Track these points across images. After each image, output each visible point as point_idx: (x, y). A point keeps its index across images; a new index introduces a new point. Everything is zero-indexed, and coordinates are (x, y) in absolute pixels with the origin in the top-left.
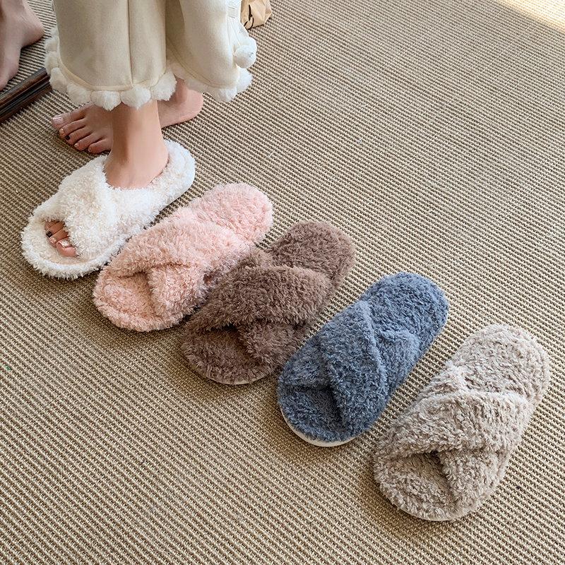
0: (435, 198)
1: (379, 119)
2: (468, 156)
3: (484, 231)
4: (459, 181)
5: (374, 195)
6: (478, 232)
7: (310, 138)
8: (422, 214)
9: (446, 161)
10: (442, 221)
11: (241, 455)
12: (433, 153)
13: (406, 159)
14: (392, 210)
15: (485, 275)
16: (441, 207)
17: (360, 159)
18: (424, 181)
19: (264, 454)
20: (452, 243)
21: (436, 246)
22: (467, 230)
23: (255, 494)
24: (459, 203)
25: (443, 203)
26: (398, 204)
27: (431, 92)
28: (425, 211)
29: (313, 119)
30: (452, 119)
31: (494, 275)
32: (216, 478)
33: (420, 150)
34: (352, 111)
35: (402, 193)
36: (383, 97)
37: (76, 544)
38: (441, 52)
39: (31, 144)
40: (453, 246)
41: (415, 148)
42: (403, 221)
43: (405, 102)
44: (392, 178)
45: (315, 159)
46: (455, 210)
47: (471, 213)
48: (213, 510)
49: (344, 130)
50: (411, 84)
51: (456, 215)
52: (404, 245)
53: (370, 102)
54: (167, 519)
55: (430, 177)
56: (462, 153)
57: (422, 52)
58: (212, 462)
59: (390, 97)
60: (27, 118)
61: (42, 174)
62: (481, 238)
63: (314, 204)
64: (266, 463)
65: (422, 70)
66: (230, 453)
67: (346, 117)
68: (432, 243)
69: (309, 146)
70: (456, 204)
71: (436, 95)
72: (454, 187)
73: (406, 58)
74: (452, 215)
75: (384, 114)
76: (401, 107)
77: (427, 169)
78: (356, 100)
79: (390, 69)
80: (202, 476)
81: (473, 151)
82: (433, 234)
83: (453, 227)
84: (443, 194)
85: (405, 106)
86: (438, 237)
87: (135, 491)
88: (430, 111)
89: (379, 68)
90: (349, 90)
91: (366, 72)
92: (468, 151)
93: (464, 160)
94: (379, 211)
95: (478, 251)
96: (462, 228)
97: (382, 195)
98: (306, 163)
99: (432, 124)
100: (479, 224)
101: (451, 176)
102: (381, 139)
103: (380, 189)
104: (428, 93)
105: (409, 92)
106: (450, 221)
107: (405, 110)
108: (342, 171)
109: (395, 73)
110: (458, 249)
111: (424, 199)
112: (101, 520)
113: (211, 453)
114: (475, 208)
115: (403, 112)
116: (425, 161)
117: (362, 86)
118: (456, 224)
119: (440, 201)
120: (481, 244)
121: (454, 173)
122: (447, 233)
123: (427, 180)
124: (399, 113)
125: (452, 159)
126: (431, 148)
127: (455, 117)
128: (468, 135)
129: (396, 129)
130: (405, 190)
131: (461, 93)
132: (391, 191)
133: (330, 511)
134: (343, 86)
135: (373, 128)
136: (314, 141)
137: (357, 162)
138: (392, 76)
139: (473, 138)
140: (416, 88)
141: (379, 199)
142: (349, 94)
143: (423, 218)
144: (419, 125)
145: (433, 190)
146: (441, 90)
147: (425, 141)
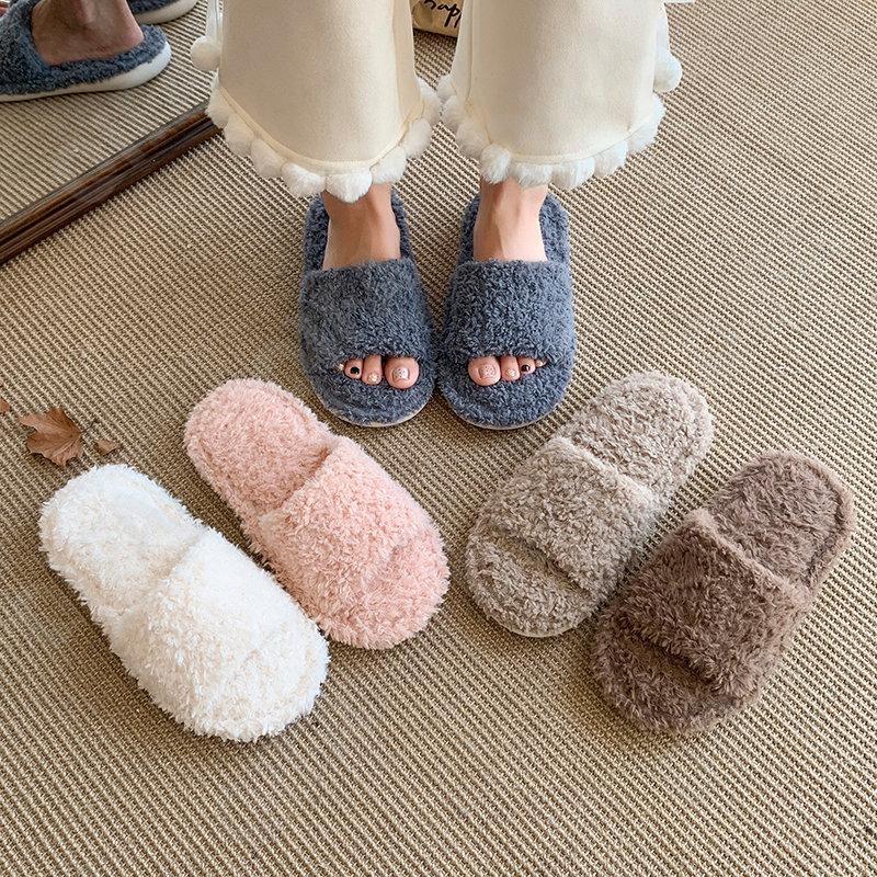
0: (791, 347)
1: (719, 210)
2: (849, 282)
3: (860, 407)
4: (831, 322)
5: (700, 332)
6: (851, 409)
7: (611, 231)
8: (770, 370)
9: (815, 287)
10: (798, 385)
11: (455, 728)
12: (796, 273)
13: (754, 279)
14: (724, 359)
15: (854, 479)
16: (800, 361)
17: (683, 272)
18: (778, 317)
19: (489, 731)
20: (810, 423)
21: (784, 425)
22: (835, 405)
23: (470, 793)
24: (827, 358)
25: (802, 355)
26: (734, 351)
27: (803, 173)
28: (774, 366)
29: (620, 201)
30: (831, 221)
31: (868, 482)
32: (415, 761)
33: (777, 267)
34: (679, 194)
35: (743, 334)
36: (730, 175)
37: (204, 840)
38: (826, 109)
39: (199, 206)
40: (810, 427)
41: (770, 262)
42: (739, 380)
43: (763, 185)
44: (729, 307)
45: (615, 266)
46: (821, 370)
47: (845, 377)
48: (406, 811)
49: (664, 223)
50: (774, 157)
51: (820, 377)
52: (736, 419)
53: (709, 181)
54: (337, 817)
55: (787, 312)
56: (841, 276)
57: (797, 107)
58: (411, 735)
59: (741, 176)
60: (196, 163)
61: (211, 254)
62: (854, 420)
63: (606, 340)
64: (491, 746)
65: (794, 136)
66: (440, 725)
67: (669, 201)
68: (780, 421)
69: (608, 244)
70: (822, 359)
71: (810, 178)
72: (822, 331)
73: (771, 114)
74: (814, 377)
75: (728, 202)
76: (755, 193)
77: (784, 298)
78: (687, 176)
79: (745, 129)
80: (396, 755)
81: (858, 275)
82: (782, 405)
83: (814, 398)
84: (805, 342)
85: (762, 191)
86: (790, 411)
87: (296, 767)
88: (798, 204)
89: (728, 128)
90: (679, 159)
91: (708, 132)
92: (850, 276)
93: (842, 289)
94: (704, 360)
95: (847, 440)
96: (827, 399)
97: (712, 334)
98: (601, 271)
99: (799, 225)
100: (854, 395)
101: (820, 314)
102: (720, 244)
103: (709, 324)
104: (799, 175)
105: (769, 170)
106: (811, 386)
107: (761, 198)
108: (655, 289)
109: (752, 138)
110: (818, 433)
111: (775, 346)
112: (243, 806)
113: (411, 720)
114: (851, 369)
115: (757, 202)
116: (782, 285)
117: (700, 154)
118: (819, 393)
119: (798, 351)
120: (854, 428)
121: (825, 309)
122: (803, 405)
123: (782, 316)
124: (752, 202)
125: (824, 286)
126: (794, 265)
127: (835, 217)
128: (852, 249)
129: (744, 228)
130: (748, 329)
131: (848, 178)
132: (725, 328)
133: (579, 833)
134: (670, 152)
135: (709, 223)
136: (617, 236)
137: (678, 276)
138: (747, 142)
139: (859, 254)
140: (781, 165)
141: (705, 340)
142: (678, 166)
143: (769, 378)
144: (780, 226)
145: (790, 334)
146: (818, 171)
147: (786, 252)
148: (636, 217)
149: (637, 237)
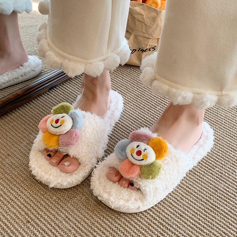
148: (226, 134)
149: (230, 143)
